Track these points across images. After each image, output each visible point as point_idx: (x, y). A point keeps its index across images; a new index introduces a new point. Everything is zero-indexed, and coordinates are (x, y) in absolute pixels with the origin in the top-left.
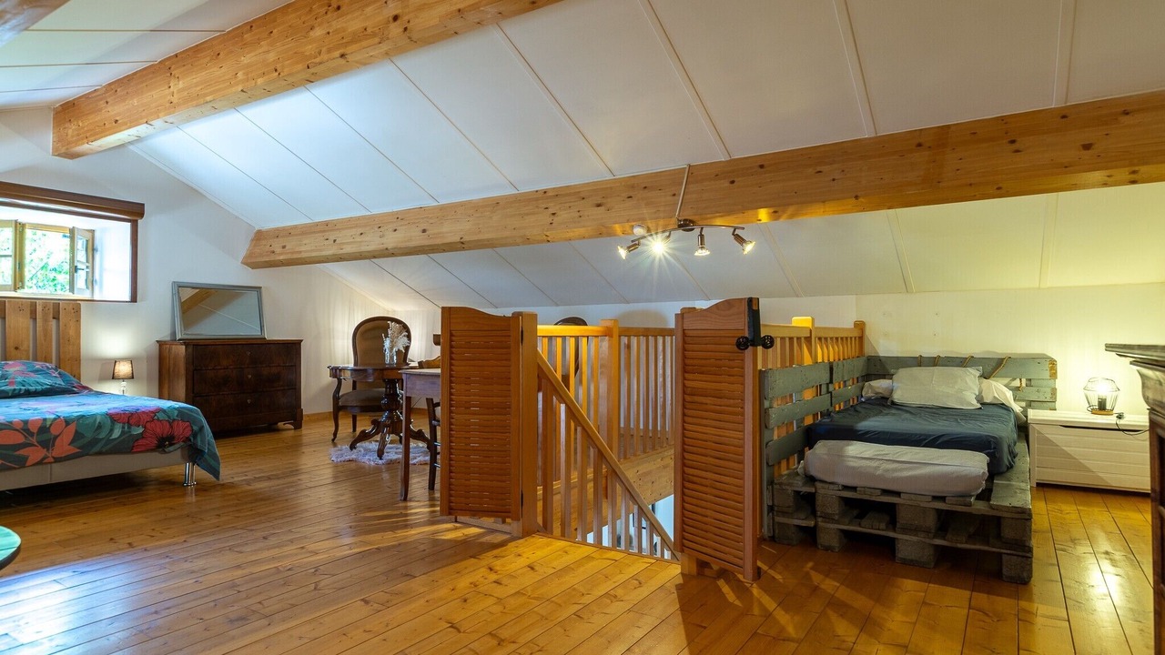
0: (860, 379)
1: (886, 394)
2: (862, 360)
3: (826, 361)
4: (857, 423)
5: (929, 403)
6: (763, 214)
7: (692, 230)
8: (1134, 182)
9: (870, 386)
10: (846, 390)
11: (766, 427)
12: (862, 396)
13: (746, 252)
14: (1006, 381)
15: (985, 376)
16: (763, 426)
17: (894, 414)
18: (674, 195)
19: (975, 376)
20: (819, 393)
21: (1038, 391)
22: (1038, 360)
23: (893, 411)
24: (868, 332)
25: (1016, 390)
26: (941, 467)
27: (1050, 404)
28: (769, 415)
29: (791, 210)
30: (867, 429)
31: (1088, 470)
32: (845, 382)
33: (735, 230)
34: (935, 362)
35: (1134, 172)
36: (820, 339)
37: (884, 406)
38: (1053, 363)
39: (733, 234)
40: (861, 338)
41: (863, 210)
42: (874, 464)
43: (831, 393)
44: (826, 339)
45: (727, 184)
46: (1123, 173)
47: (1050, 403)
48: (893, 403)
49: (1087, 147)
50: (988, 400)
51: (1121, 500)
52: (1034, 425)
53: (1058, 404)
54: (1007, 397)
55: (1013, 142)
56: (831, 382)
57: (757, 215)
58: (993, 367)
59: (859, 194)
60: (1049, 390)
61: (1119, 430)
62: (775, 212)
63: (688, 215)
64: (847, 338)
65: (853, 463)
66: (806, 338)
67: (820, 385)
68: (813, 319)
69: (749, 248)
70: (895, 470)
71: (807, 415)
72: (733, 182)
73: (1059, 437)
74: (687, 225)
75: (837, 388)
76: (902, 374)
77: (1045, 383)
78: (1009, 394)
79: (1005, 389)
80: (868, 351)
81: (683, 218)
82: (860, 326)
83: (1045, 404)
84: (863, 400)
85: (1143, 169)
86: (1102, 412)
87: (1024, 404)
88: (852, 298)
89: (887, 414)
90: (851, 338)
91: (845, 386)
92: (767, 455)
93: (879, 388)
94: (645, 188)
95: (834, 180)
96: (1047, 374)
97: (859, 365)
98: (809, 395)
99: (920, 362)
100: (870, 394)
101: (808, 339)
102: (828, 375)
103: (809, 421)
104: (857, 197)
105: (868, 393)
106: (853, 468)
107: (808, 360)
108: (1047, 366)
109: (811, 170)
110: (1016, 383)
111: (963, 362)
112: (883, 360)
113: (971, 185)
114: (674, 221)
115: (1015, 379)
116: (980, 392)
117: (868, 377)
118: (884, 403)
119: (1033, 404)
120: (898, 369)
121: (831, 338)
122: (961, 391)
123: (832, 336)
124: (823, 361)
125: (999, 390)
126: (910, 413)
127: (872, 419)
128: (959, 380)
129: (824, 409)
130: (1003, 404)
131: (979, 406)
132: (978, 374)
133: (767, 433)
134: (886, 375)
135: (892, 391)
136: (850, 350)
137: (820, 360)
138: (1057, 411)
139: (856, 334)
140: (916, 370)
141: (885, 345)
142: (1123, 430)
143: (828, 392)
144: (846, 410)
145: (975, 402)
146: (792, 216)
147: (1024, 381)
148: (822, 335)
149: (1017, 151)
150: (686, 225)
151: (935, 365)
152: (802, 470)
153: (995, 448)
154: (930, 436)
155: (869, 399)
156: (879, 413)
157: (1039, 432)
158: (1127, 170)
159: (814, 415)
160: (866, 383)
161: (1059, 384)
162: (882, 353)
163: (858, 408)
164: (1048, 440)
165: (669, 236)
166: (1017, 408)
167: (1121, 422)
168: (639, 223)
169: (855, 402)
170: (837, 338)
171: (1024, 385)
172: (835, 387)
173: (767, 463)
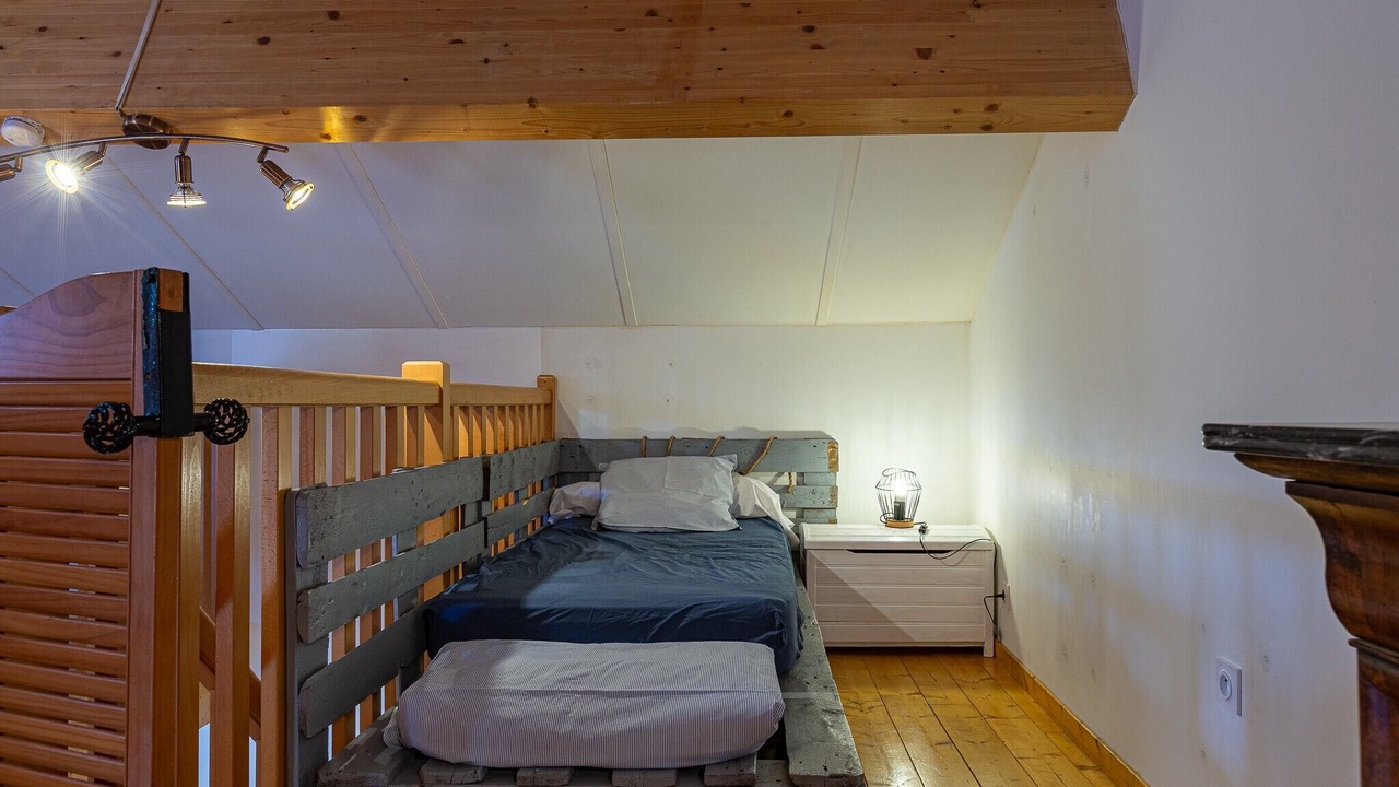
0: (546, 484)
1: (590, 510)
2: (551, 447)
3: (477, 454)
4: (530, 588)
5: (658, 525)
6: (334, 120)
7: (162, 144)
8: (987, 128)
9: (564, 496)
10: (515, 508)
11: (300, 639)
12: (549, 515)
13: (290, 206)
14: (770, 476)
15: (742, 470)
16: (292, 635)
17: (602, 555)
18: (117, 54)
19: (727, 470)
20: (459, 524)
21: (813, 493)
22: (813, 442)
23: (601, 547)
24: (560, 395)
25: (784, 491)
26: (693, 699)
27: (828, 512)
28: (307, 608)
29: (394, 117)
30: (547, 605)
31: (883, 619)
32: (517, 492)
33: (264, 152)
34: (666, 448)
35: (992, 108)
36: (464, 408)
37: (586, 535)
38: (833, 445)
39: (261, 160)
40: (549, 407)
41: (546, 135)
42: (555, 706)
43: (485, 519)
44: (478, 408)
45: (249, 44)
46: (975, 108)
47: (826, 512)
48: (601, 528)
49: (924, 54)
50: (746, 513)
51: (927, 664)
52: (813, 552)
53: (839, 513)
54: (772, 504)
55: (810, 29)
56: (486, 497)
57: (318, 122)
58: (753, 453)
59: (536, 95)
60: (827, 490)
61: (923, 552)
62: (360, 119)
63: (148, 102)
64: (522, 407)
65: (510, 710)
66: (428, 407)
67: (463, 507)
68: (446, 368)
69: (299, 196)
70: (601, 717)
71: (429, 577)
72: (264, 41)
73: (843, 568)
74: (149, 131)
75: (501, 506)
76: (617, 470)
77: (820, 479)
78: (776, 499)
79: (770, 492)
80: (561, 431)
81: (137, 111)
82: (548, 384)
83: (822, 514)
84: (551, 521)
85: (1006, 103)
86: (900, 524)
87: (793, 514)
88: (535, 333)
89: (590, 556)
90: (531, 406)
91: (517, 500)
92: (302, 713)
93: (577, 498)
94: (43, 29)
95: (487, 61)
96: (824, 465)
97: (545, 457)
98: (433, 532)
99: (645, 448)
100: (564, 511)
101: (435, 410)
102: (480, 482)
103: (434, 588)
104: (532, 102)
105: (559, 509)
106: (510, 722)
107: (432, 454)
108: (826, 451)
109: (440, 35)
110: (784, 480)
111: (709, 447)
112: (586, 446)
113: (742, 99)
114: (109, 115)
115: (781, 474)
116: (736, 498)
117: (560, 478)
118: (586, 527)
119: (806, 513)
120: (609, 462)
121: (490, 407)
122: (708, 499)
123: (490, 402)
124: (471, 454)
125: (762, 494)
126: (630, 548)
127: (562, 573)
128: (705, 480)
129: (471, 556)
130: (768, 517)
131: (735, 524)
132: (731, 466)
133: (301, 660)
134: (590, 474)
135: (599, 504)
136: (526, 430)
137: (463, 452)
138: (839, 525)
139: (540, 399)
140: (638, 462)
141: (589, 421)
142: (930, 552)
143: (481, 518)
144: (516, 551)
145: (728, 517)
146: (399, 133)
147: (794, 475)
148: (472, 400)
149: (817, 47)
150: (147, 131)
151: (668, 454)
152: (394, 736)
153: (781, 626)
154: (670, 610)
155: (561, 520)
156: (576, 556)
157: (820, 564)
158: (983, 101)
159: (446, 575)
160: (557, 491)
161: (842, 479)
162: (584, 433)
163: (540, 546)
164: (832, 575)
165: (100, 154)
166: (787, 524)
167: (927, 539)
168: (18, 112)
169: (538, 527)
170: (502, 408)
171: (794, 483)
172: (498, 504)
173: (301, 732)
